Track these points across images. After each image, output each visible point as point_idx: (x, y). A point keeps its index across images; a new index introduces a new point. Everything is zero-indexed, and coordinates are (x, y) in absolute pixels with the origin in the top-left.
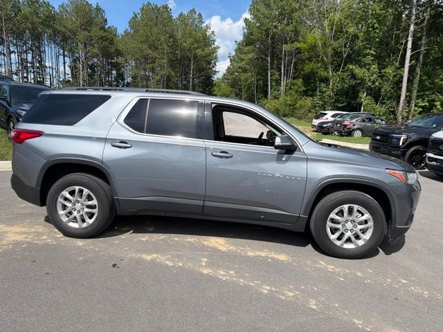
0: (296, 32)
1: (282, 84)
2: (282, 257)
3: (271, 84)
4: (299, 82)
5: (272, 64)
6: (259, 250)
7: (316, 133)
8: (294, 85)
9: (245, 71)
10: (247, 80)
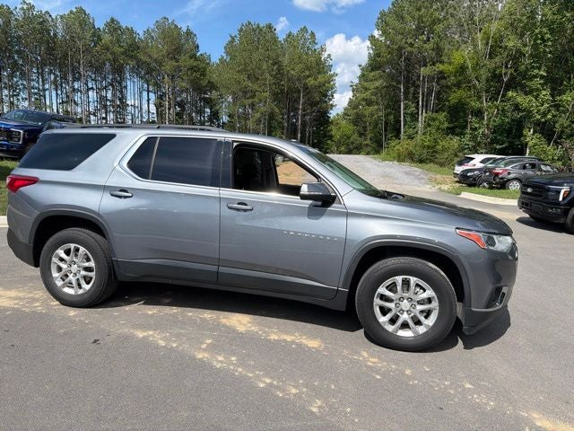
0: (438, 50)
1: (420, 120)
2: (313, 344)
3: (405, 120)
4: (442, 116)
5: (406, 93)
6: (287, 333)
7: (458, 185)
8: (434, 120)
9: (369, 103)
10: (373, 115)
